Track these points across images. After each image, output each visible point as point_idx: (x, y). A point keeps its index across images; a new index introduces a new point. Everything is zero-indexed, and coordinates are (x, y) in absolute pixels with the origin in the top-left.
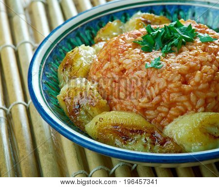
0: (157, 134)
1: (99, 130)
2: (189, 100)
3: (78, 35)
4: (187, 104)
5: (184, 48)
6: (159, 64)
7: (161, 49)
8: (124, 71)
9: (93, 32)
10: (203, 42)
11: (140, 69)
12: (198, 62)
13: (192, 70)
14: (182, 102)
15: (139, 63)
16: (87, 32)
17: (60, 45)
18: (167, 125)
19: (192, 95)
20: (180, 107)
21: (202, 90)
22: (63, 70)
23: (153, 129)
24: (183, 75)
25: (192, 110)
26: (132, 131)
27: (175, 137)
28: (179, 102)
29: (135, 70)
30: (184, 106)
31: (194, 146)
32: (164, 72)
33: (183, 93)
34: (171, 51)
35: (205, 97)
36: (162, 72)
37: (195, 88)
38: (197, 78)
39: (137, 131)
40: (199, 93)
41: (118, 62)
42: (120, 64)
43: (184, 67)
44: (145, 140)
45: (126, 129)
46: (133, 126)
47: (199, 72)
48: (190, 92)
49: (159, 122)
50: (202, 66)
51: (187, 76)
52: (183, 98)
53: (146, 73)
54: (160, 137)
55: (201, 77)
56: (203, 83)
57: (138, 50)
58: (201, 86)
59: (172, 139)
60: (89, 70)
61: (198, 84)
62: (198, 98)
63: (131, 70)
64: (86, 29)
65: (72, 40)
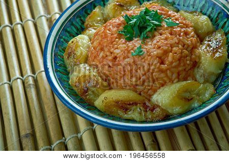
0: (147, 104)
1: (105, 106)
2: (167, 76)
3: (72, 24)
4: (165, 79)
5: (156, 33)
6: (141, 51)
7: (140, 36)
8: (115, 58)
9: (82, 18)
10: (169, 27)
11: (128, 58)
12: (169, 45)
13: (166, 53)
14: (162, 78)
15: (126, 52)
16: (78, 20)
17: (61, 35)
18: (153, 95)
19: (168, 72)
20: (161, 81)
21: (175, 67)
22: (68, 58)
23: (144, 100)
24: (160, 58)
25: (170, 82)
26: (130, 104)
27: (160, 105)
28: (160, 78)
29: (124, 58)
30: (164, 80)
31: (175, 109)
32: (146, 58)
33: (161, 71)
34: (147, 37)
35: (177, 71)
36: (144, 58)
37: (170, 67)
38: (170, 59)
39: (133, 104)
40: (173, 69)
41: (110, 51)
42: (111, 53)
43: (159, 51)
44: (140, 109)
45: (125, 104)
46: (130, 101)
47: (171, 54)
48: (167, 70)
49: (147, 93)
50: (172, 48)
51: (163, 58)
52: (163, 75)
53: (133, 60)
54: (150, 105)
55: (173, 58)
56: (175, 62)
57: (123, 40)
58: (174, 64)
59: (158, 106)
60: (88, 56)
61: (172, 63)
62: (173, 73)
63: (121, 58)
64: (77, 18)
65: (68, 29)
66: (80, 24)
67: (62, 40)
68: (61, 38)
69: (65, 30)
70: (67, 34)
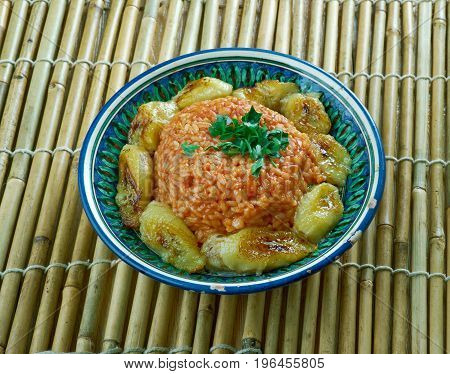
64: (262, 70)
65: (237, 69)
66: (258, 78)
67: (214, 69)
68: (217, 67)
69: (231, 65)
70: (229, 71)
